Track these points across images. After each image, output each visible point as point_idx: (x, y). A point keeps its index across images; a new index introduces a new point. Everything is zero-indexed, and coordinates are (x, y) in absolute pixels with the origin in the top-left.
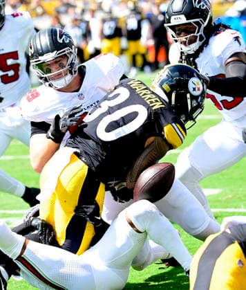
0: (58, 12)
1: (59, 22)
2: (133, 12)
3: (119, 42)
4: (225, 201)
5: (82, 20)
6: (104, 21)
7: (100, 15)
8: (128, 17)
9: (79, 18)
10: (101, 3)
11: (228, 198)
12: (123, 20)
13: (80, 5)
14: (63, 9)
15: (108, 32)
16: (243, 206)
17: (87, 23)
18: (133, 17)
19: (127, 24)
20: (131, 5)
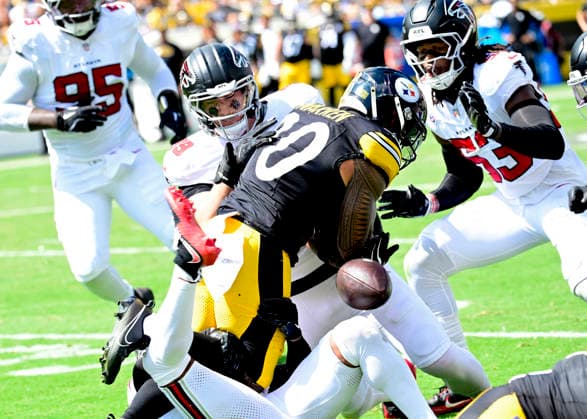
0: (213, 20)
1: (215, 36)
2: (331, 20)
3: (309, 68)
4: (476, 320)
5: (249, 33)
6: (284, 34)
7: (278, 25)
8: (323, 27)
9: (244, 29)
10: (279, 6)
11: (482, 315)
12: (314, 32)
13: (246, 9)
14: (219, 15)
15: (290, 51)
16: (504, 328)
17: (258, 37)
18: (330, 28)
19: (320, 40)
20: (327, 8)
